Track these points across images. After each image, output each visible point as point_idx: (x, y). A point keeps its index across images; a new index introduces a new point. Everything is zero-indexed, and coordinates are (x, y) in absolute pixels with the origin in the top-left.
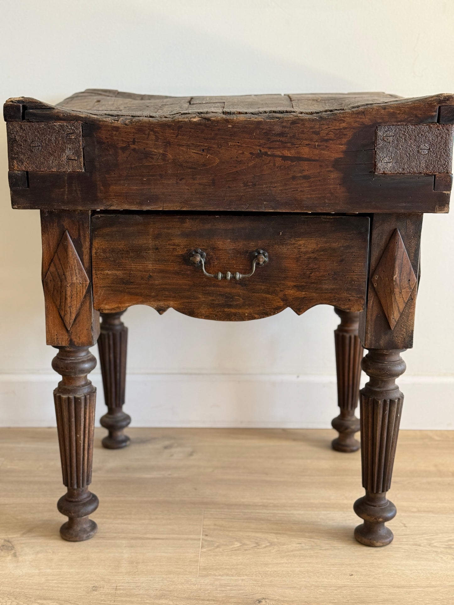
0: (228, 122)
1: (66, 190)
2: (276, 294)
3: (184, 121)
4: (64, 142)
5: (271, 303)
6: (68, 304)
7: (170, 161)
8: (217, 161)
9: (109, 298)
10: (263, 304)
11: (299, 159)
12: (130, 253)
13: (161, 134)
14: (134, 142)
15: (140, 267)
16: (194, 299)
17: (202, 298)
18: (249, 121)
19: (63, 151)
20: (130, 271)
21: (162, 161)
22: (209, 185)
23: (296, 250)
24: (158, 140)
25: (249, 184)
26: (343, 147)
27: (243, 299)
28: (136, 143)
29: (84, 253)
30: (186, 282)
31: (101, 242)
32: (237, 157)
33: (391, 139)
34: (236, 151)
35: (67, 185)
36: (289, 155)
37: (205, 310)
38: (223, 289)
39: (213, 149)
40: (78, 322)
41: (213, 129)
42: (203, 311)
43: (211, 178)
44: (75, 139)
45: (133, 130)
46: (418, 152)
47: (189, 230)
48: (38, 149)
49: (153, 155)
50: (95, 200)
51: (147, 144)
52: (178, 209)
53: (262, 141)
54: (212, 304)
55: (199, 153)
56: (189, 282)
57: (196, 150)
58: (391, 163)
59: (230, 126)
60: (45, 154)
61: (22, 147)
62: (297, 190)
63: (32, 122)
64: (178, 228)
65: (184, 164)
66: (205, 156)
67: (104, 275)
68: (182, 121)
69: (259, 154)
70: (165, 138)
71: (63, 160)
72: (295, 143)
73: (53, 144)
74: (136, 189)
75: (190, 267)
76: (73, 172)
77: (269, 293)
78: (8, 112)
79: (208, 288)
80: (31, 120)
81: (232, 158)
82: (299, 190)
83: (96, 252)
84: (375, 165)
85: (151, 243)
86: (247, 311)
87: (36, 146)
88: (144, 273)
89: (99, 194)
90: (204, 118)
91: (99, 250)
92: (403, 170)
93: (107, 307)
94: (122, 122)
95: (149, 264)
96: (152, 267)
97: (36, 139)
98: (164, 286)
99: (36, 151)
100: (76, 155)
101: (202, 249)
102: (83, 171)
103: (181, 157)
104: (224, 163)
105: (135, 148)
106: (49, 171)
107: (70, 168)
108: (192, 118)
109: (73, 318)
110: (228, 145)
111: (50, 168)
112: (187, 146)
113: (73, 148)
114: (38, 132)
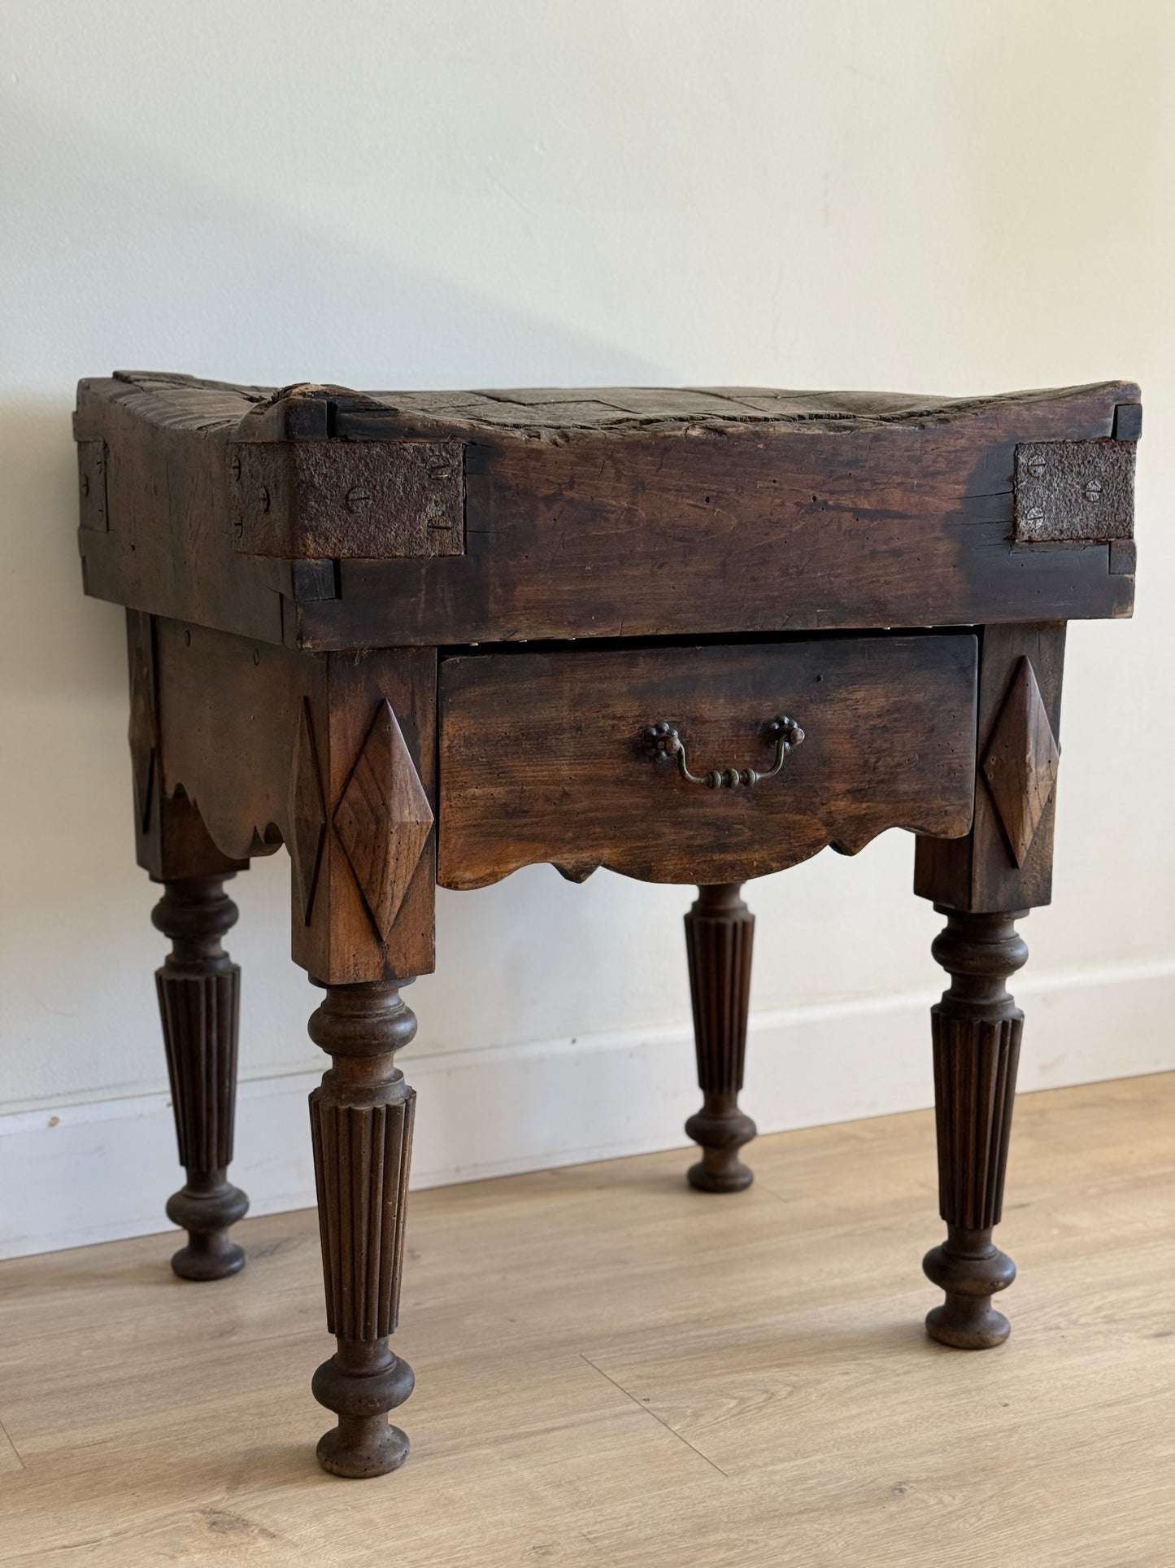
0: (759, 438)
1: (423, 600)
2: (812, 812)
3: (675, 436)
4: (424, 488)
5: (803, 832)
6: (390, 876)
7: (641, 525)
8: (734, 522)
9: (473, 854)
10: (787, 838)
11: (885, 514)
12: (524, 743)
13: (627, 464)
14: (571, 487)
15: (544, 774)
16: (655, 839)
17: (669, 834)
18: (797, 434)
19: (421, 508)
20: (523, 785)
21: (625, 525)
22: (716, 577)
23: (849, 713)
24: (620, 478)
25: (791, 571)
26: (960, 489)
27: (751, 829)
28: (575, 487)
29: (422, 753)
30: (637, 799)
31: (461, 721)
32: (772, 514)
33: (1041, 470)
34: (770, 499)
35: (424, 587)
36: (867, 507)
37: (674, 862)
38: (712, 809)
39: (727, 497)
40: (405, 918)
41: (729, 453)
42: (670, 865)
43: (719, 560)
44: (449, 479)
45: (572, 458)
46: (1084, 495)
47: (644, 681)
48: (366, 505)
49: (608, 512)
50: (482, 619)
51: (597, 488)
52: (651, 632)
53: (819, 478)
54: (688, 847)
55: (700, 505)
56: (644, 801)
57: (693, 499)
58: (1042, 520)
59: (761, 446)
60: (381, 517)
61: (328, 501)
62: (878, 581)
63: (353, 441)
64: (623, 678)
65: (668, 531)
66: (711, 512)
67: (466, 798)
68: (670, 437)
69: (811, 505)
70: (635, 474)
71: (420, 530)
72: (878, 481)
73: (398, 492)
74: (569, 590)
75: (646, 766)
76: (440, 556)
77: (799, 811)
78: (298, 419)
79: (682, 811)
80: (350, 438)
81: (761, 516)
82: (882, 580)
83: (450, 746)
84: (1015, 525)
85: (566, 716)
86: (757, 856)
87: (360, 499)
88: (552, 787)
89: (492, 607)
90: (712, 429)
91: (456, 741)
92: (1062, 532)
93: (468, 875)
94: (547, 440)
95: (563, 764)
96: (569, 772)
97: (362, 481)
98: (591, 815)
99: (360, 510)
100: (449, 516)
101: (671, 724)
102: (463, 553)
103: (665, 515)
104: (746, 526)
105: (573, 499)
106: (388, 558)
107: (434, 548)
108: (688, 429)
109: (396, 911)
110: (756, 487)
111: (391, 549)
112: (677, 490)
113: (442, 502)
114: (366, 465)
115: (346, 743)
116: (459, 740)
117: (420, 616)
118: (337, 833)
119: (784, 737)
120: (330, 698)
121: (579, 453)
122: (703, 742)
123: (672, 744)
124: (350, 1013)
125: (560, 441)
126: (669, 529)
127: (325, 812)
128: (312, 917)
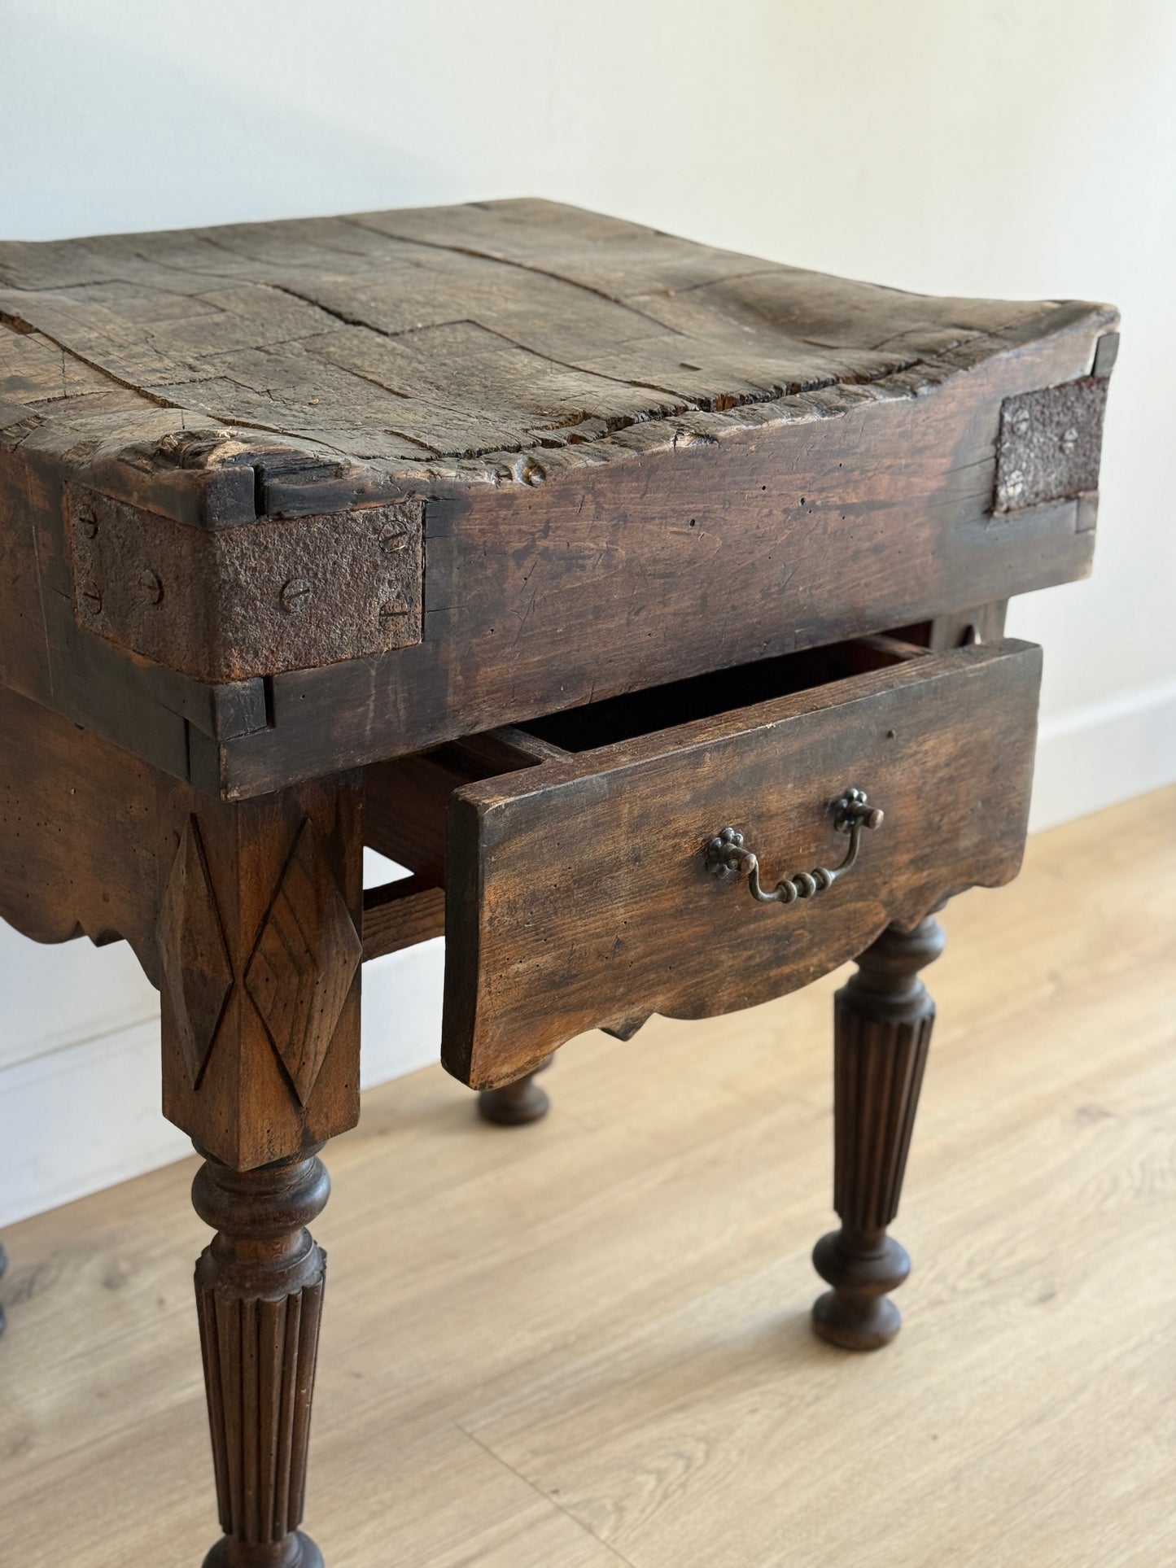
0: (752, 438)
3: (663, 452)
4: (375, 566)
6: (314, 1032)
7: (620, 567)
8: (719, 543)
11: (872, 506)
13: (610, 495)
14: (546, 531)
18: (792, 426)
19: (372, 592)
21: (602, 571)
22: (695, 613)
24: (601, 513)
25: (773, 590)
26: (946, 463)
28: (550, 533)
32: (758, 528)
33: (1023, 426)
34: (757, 510)
35: (374, 692)
36: (855, 501)
39: (713, 516)
40: (327, 1072)
41: (718, 462)
43: (700, 592)
44: (406, 550)
45: (548, 498)
46: (1061, 448)
48: (306, 600)
49: (584, 558)
50: (440, 717)
51: (574, 531)
52: (622, 692)
53: (809, 476)
55: (685, 530)
57: (677, 526)
58: (1020, 485)
59: (753, 448)
60: (324, 613)
61: (258, 604)
62: (858, 585)
63: (290, 519)
65: (650, 568)
66: (695, 538)
68: (658, 453)
69: (799, 509)
70: (617, 506)
71: (370, 621)
72: (868, 468)
73: (345, 577)
74: (538, 661)
76: (394, 649)
78: (218, 499)
80: (286, 515)
81: (747, 531)
82: (862, 582)
84: (994, 494)
87: (298, 594)
89: (450, 699)
90: (702, 436)
92: (1037, 495)
94: (520, 480)
97: (300, 570)
99: (298, 609)
100: (406, 598)
102: (420, 642)
103: (646, 550)
104: (730, 546)
105: (547, 549)
106: (332, 663)
107: (387, 640)
108: (676, 439)
109: (319, 1068)
110: (744, 499)
111: (336, 652)
112: (661, 518)
113: (397, 580)
114: (306, 548)
115: (260, 880)
117: (368, 728)
118: (249, 993)
121: (557, 491)
125: (535, 478)
126: (649, 565)
127: (232, 969)
128: (204, 1080)
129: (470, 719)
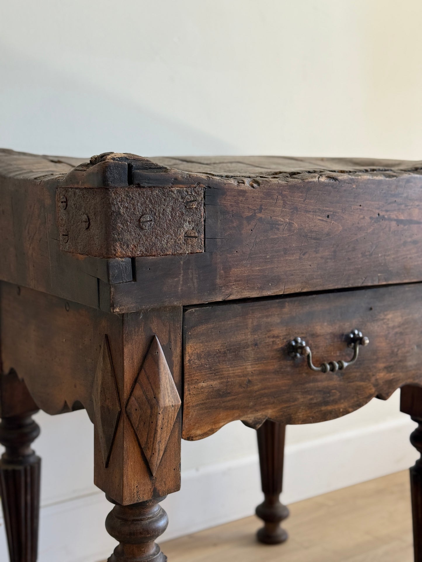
0: (354, 182)
1: (181, 279)
2: (368, 380)
3: (313, 182)
4: (183, 214)
5: (363, 391)
6: (158, 439)
7: (295, 232)
8: (341, 228)
9: (201, 420)
10: (357, 395)
11: (410, 222)
12: (228, 355)
13: (289, 197)
14: (260, 210)
15: (238, 371)
16: (294, 402)
17: (301, 399)
18: (372, 179)
19: (181, 226)
20: (228, 378)
21: (287, 232)
22: (331, 259)
23: (385, 326)
24: (285, 205)
25: (367, 254)
27: (340, 392)
28: (263, 211)
29: (174, 364)
30: (285, 381)
31: (196, 345)
32: (358, 223)
34: (358, 215)
35: (182, 272)
36: (403, 218)
37: (303, 413)
39: (337, 215)
40: (165, 461)
41: (339, 190)
42: (301, 415)
43: (333, 249)
44: (196, 208)
45: (261, 195)
47: (288, 316)
48: (151, 225)
49: (279, 225)
50: (213, 288)
51: (274, 212)
52: (298, 291)
53: (381, 203)
54: (310, 404)
55: (325, 219)
56: (288, 381)
57: (321, 216)
59: (354, 186)
60: (159, 232)
61: (129, 223)
62: (407, 257)
63: (144, 187)
64: (278, 315)
65: (309, 234)
66: (330, 224)
67: (198, 389)
68: (311, 182)
69: (377, 218)
70: (293, 203)
71: (180, 238)
72: (408, 204)
73: (168, 217)
74: (258, 270)
75: (289, 363)
76: (191, 253)
77: (362, 380)
78: (111, 174)
79: (307, 385)
80: (142, 185)
81: (353, 224)
82: (409, 256)
83: (189, 360)
85: (250, 338)
86: (342, 406)
87: (147, 221)
88: (242, 378)
89: (218, 281)
90: (331, 178)
91: (193, 357)
93: (199, 432)
94: (248, 185)
95: (248, 365)
96: (251, 369)
97: (148, 211)
98: (263, 392)
99: (147, 228)
100: (196, 230)
101: (302, 339)
102: (203, 252)
103: (307, 225)
104: (346, 230)
105: (261, 217)
106: (163, 255)
107: (188, 249)
108: (319, 178)
109: (160, 458)
110: (351, 209)
111: (164, 250)
112: (313, 212)
113: (193, 221)
114: (150, 201)
115: (133, 362)
116: (194, 356)
117: (180, 289)
118: (127, 416)
119: (358, 342)
120: (124, 338)
121: (265, 192)
122: (317, 347)
123: (306, 350)
124: (133, 518)
125: (255, 185)
126: (309, 233)
127: (120, 404)
128: (110, 463)
129: (228, 292)
